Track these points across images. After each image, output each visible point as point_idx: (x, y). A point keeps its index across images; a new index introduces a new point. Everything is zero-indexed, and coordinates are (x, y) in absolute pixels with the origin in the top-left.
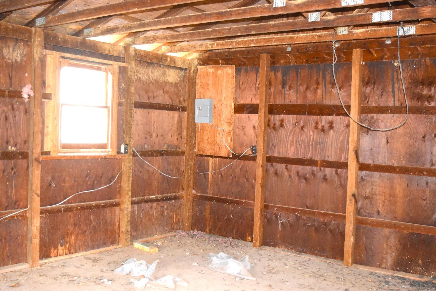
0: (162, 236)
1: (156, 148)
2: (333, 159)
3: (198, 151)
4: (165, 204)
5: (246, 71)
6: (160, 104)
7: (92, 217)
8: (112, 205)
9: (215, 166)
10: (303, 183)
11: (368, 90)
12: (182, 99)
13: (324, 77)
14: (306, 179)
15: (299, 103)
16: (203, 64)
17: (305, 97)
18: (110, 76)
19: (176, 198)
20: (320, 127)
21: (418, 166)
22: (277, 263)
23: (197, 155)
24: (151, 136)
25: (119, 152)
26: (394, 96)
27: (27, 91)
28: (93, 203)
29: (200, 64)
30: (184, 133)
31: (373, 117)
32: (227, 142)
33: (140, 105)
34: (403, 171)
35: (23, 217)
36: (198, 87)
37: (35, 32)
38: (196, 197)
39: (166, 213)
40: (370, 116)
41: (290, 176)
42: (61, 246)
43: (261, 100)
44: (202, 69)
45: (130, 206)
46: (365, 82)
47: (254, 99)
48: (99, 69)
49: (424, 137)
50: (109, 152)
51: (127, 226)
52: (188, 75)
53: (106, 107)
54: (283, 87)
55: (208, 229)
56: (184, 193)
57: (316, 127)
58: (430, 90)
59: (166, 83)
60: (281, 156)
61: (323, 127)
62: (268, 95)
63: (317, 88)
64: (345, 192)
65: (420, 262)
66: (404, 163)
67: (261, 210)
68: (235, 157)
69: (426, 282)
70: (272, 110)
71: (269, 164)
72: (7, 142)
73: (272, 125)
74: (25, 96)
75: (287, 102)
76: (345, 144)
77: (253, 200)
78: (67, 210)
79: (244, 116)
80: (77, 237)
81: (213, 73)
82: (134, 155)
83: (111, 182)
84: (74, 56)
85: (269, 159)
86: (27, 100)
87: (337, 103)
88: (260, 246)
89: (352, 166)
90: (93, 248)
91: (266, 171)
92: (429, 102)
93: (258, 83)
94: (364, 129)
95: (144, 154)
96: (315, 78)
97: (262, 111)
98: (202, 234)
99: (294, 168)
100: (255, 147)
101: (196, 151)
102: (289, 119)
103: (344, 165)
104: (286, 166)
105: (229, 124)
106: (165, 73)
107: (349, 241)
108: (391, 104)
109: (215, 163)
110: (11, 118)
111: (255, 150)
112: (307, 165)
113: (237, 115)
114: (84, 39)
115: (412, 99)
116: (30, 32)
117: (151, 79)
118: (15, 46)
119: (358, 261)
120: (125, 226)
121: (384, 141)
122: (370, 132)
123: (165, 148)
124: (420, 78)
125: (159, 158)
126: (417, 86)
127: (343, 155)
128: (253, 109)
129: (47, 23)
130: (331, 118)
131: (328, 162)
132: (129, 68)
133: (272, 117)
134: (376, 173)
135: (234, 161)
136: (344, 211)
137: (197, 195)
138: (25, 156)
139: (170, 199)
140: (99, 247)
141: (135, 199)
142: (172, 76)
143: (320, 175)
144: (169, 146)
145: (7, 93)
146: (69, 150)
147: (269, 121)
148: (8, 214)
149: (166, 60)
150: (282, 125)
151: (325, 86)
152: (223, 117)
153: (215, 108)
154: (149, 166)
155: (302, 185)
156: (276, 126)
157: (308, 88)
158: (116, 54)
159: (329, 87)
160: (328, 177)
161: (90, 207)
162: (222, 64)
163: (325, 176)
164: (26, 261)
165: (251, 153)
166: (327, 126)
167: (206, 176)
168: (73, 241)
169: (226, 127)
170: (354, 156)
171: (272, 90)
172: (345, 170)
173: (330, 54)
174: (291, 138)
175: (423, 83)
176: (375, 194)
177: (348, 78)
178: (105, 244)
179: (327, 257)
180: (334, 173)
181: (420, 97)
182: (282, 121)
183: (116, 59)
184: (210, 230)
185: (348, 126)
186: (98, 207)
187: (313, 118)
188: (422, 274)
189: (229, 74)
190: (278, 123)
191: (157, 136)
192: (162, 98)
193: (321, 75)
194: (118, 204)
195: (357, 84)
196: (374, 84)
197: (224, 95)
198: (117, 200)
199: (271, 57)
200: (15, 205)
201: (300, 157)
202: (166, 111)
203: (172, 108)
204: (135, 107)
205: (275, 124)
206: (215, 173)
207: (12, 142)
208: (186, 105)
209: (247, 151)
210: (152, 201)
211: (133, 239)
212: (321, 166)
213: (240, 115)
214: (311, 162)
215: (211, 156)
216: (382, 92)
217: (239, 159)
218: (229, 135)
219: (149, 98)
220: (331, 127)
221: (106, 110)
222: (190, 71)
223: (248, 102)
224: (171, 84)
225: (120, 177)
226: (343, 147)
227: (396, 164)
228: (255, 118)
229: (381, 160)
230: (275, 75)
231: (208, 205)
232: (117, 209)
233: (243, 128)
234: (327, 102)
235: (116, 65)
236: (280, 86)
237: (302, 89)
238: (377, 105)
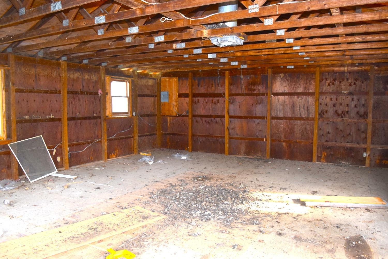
0: (150, 150)
1: (146, 113)
2: (220, 115)
3: (163, 114)
4: (150, 137)
5: (183, 80)
6: (147, 95)
7: (124, 143)
8: (131, 137)
9: (171, 120)
10: (208, 125)
11: (232, 87)
12: (155, 92)
13: (215, 82)
14: (209, 123)
15: (205, 92)
16: (163, 77)
17: (208, 90)
18: (128, 84)
19: (154, 134)
20: (214, 102)
21: (251, 116)
22: (200, 156)
23: (162, 116)
24: (144, 108)
25: (133, 115)
26: (241, 89)
27: (100, 92)
28: (124, 137)
29: (162, 77)
30: (156, 107)
31: (234, 98)
32: (175, 110)
33: (140, 95)
34: (245, 117)
35: (100, 142)
36: (162, 86)
37: (102, 68)
38: (162, 133)
39: (150, 141)
40: (233, 97)
41: (203, 122)
42: (113, 154)
43: (189, 92)
44: (163, 79)
45: (138, 138)
46: (230, 84)
47: (186, 91)
48: (124, 81)
49: (253, 105)
50: (129, 115)
51: (137, 146)
52: (157, 81)
53: (127, 97)
54: (198, 86)
55: (168, 147)
56: (157, 132)
57: (212, 102)
58: (254, 87)
59: (148, 85)
60: (198, 114)
61: (215, 102)
62: (192, 90)
63: (212, 86)
64: (224, 127)
65: (253, 151)
66: (246, 115)
67: (191, 137)
68: (179, 116)
69: (255, 158)
70: (194, 95)
71: (194, 118)
72: (94, 113)
73: (194, 102)
74: (100, 94)
75: (200, 92)
76: (224, 108)
77: (188, 133)
78: (115, 139)
79: (182, 98)
80: (118, 150)
81: (168, 80)
82: (138, 117)
83: (130, 128)
84: (115, 77)
85: (194, 116)
86: (100, 96)
87: (220, 92)
88: (192, 151)
89: (227, 117)
90: (124, 155)
91: (192, 121)
92: (254, 92)
93: (188, 84)
94: (231, 103)
95: (142, 116)
96: (211, 82)
97: (190, 96)
98: (166, 149)
99: (204, 119)
100: (188, 111)
101: (161, 114)
102: (201, 99)
103: (224, 117)
104: (201, 118)
105: (176, 102)
106: (148, 81)
107: (227, 145)
108: (240, 92)
109: (170, 118)
110: (94, 103)
111: (188, 112)
112: (209, 117)
113: (179, 98)
114: (118, 69)
115: (248, 90)
116: (100, 68)
117: (143, 84)
118: (95, 74)
119: (230, 153)
120: (136, 146)
121: (238, 107)
122: (233, 104)
123: (149, 113)
124: (251, 83)
125: (147, 117)
126: (249, 86)
127: (223, 113)
128: (186, 95)
129: (107, 65)
130: (218, 98)
131: (217, 116)
132: (135, 80)
133: (194, 98)
134: (236, 119)
135: (179, 117)
136: (224, 134)
137: (163, 133)
138: (100, 118)
139: (152, 135)
140: (126, 155)
141: (139, 135)
142: (150, 82)
143: (214, 121)
144: (150, 112)
145: (93, 93)
146: (115, 115)
147: (193, 100)
148: (95, 141)
149: (148, 76)
150: (198, 102)
151: (215, 85)
152: (174, 99)
153: (170, 95)
154: (143, 121)
155: (208, 126)
156: (196, 102)
157: (208, 87)
158: (129, 75)
159: (216, 86)
160: (218, 121)
161: (123, 138)
162: (172, 77)
163: (216, 121)
164: (102, 159)
165: (186, 114)
166: (216, 102)
167: (166, 125)
168: (117, 152)
169: (174, 103)
170: (227, 113)
171: (194, 88)
172: (224, 119)
173: (217, 73)
174: (202, 107)
175: (252, 84)
176: (236, 127)
177: (224, 83)
178: (129, 154)
179: (219, 153)
180: (220, 120)
181: (250, 90)
182: (198, 100)
183: (130, 77)
184: (169, 147)
185: (225, 101)
186: (126, 138)
187: (211, 99)
188: (253, 156)
189: (175, 81)
190: (197, 101)
191: (146, 108)
192: (147, 92)
193: (214, 82)
194: (133, 137)
195: (228, 85)
196: (234, 85)
197: (173, 90)
198: (132, 135)
199: (193, 74)
200: (97, 137)
201: (206, 114)
202: (149, 98)
203: (151, 96)
204: (138, 96)
205: (195, 102)
206: (170, 123)
207: (95, 112)
208: (156, 94)
209: (184, 113)
210: (145, 136)
211: (139, 152)
212: (215, 118)
213: (181, 98)
214: (211, 116)
215: (169, 116)
216: (237, 88)
217: (181, 116)
218: (176, 107)
219: (142, 92)
220: (218, 102)
221: (127, 98)
222: (158, 79)
223: (184, 92)
224: (150, 86)
225: (133, 125)
226: (223, 110)
227: (243, 115)
228: (187, 99)
229: (238, 114)
230: (195, 81)
231: (168, 136)
232: (132, 139)
233: (182, 103)
234: (216, 92)
235: (130, 79)
236: (197, 86)
237: (206, 87)
238: (235, 93)
